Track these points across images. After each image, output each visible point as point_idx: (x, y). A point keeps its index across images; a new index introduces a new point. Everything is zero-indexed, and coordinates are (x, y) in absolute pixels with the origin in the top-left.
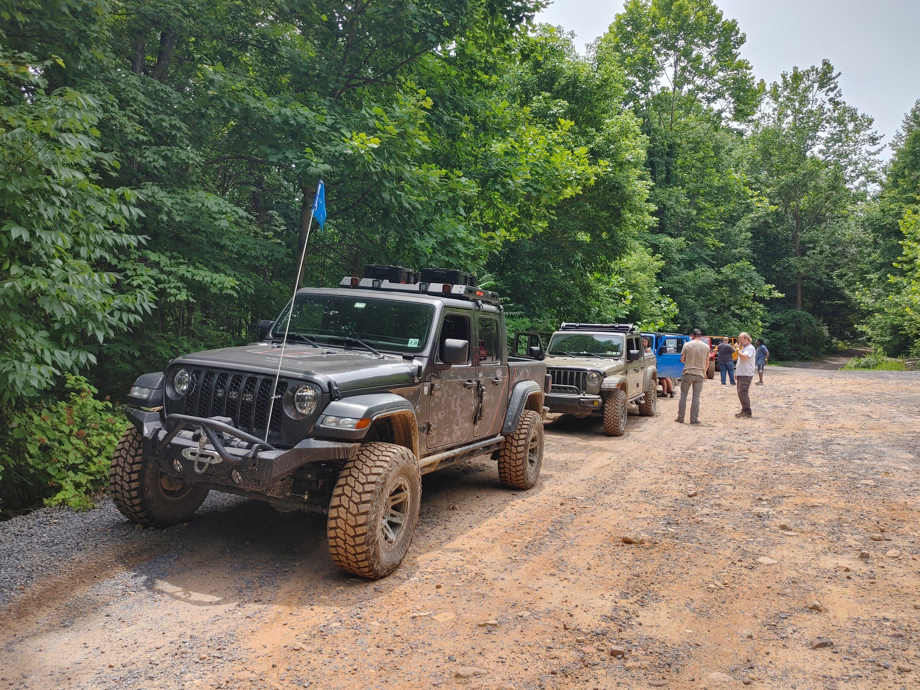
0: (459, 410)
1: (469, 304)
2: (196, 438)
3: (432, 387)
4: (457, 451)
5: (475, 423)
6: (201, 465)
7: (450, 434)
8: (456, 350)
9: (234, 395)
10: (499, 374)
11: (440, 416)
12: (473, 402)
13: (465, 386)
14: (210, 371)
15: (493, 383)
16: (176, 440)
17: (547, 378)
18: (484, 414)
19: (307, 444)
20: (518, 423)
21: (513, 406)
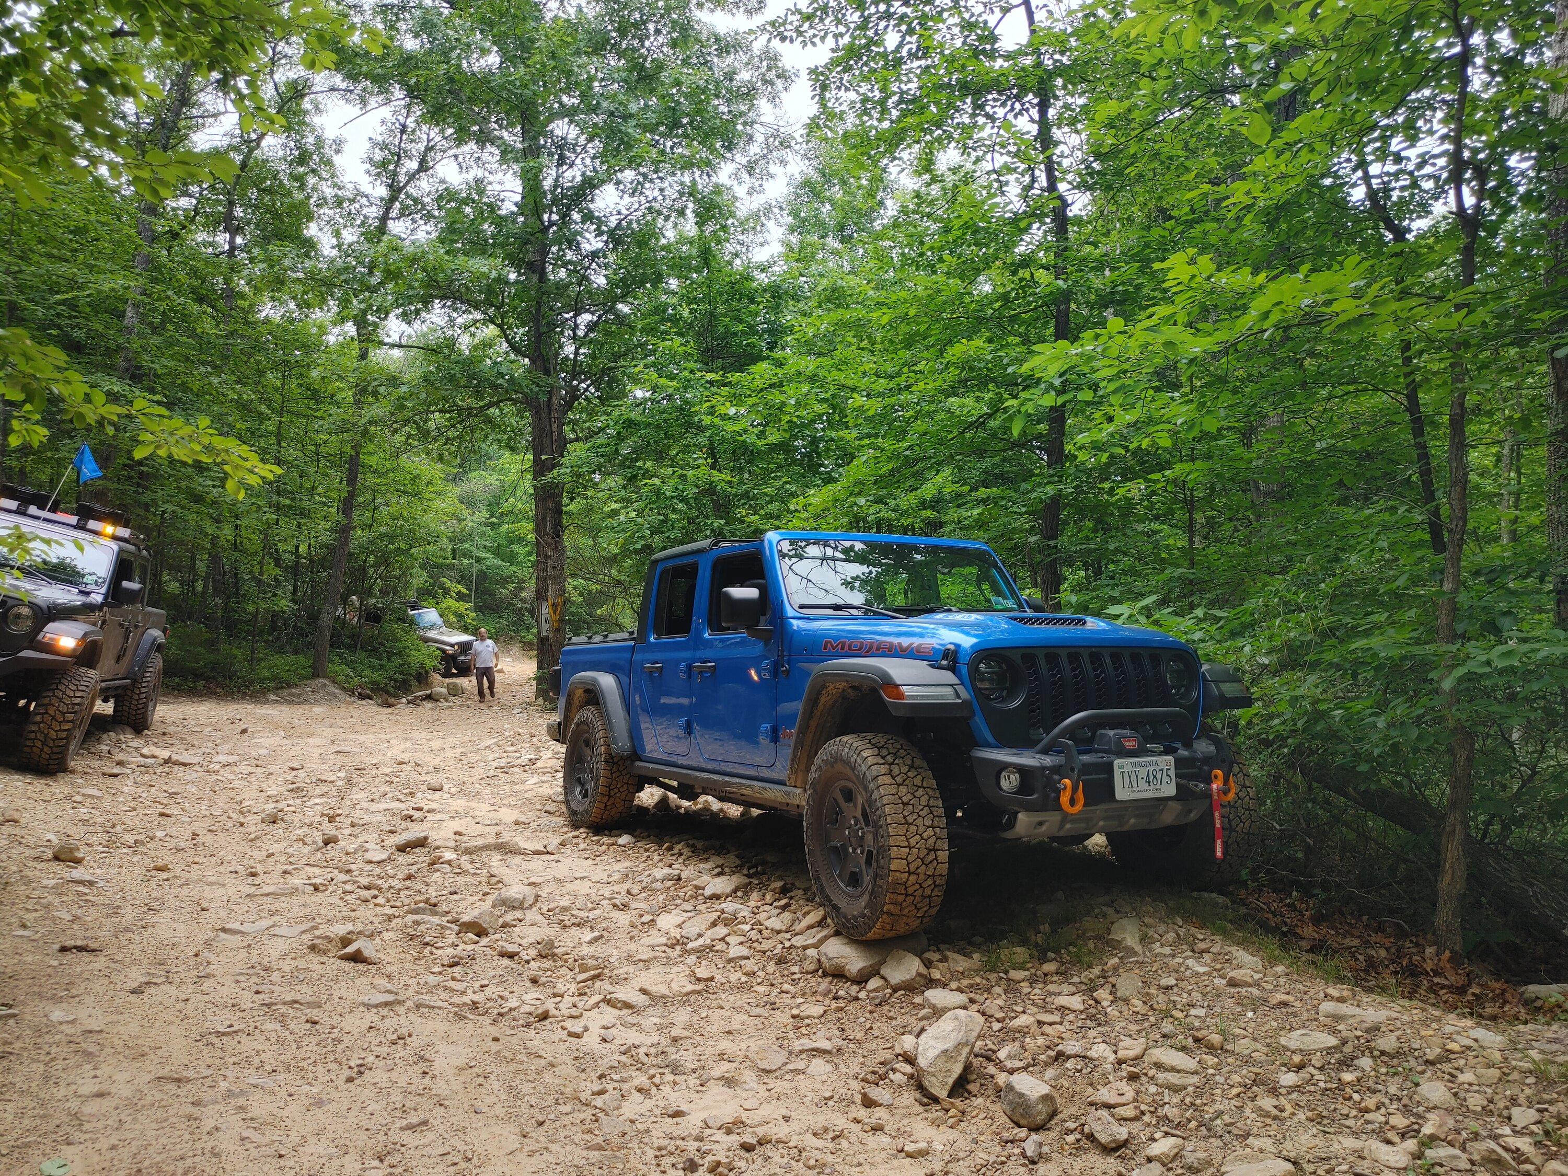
3: (104, 621)
5: (117, 662)
13: (120, 625)
17: (165, 629)
18: (126, 654)
19: (27, 653)
20: (143, 667)
21: (141, 652)
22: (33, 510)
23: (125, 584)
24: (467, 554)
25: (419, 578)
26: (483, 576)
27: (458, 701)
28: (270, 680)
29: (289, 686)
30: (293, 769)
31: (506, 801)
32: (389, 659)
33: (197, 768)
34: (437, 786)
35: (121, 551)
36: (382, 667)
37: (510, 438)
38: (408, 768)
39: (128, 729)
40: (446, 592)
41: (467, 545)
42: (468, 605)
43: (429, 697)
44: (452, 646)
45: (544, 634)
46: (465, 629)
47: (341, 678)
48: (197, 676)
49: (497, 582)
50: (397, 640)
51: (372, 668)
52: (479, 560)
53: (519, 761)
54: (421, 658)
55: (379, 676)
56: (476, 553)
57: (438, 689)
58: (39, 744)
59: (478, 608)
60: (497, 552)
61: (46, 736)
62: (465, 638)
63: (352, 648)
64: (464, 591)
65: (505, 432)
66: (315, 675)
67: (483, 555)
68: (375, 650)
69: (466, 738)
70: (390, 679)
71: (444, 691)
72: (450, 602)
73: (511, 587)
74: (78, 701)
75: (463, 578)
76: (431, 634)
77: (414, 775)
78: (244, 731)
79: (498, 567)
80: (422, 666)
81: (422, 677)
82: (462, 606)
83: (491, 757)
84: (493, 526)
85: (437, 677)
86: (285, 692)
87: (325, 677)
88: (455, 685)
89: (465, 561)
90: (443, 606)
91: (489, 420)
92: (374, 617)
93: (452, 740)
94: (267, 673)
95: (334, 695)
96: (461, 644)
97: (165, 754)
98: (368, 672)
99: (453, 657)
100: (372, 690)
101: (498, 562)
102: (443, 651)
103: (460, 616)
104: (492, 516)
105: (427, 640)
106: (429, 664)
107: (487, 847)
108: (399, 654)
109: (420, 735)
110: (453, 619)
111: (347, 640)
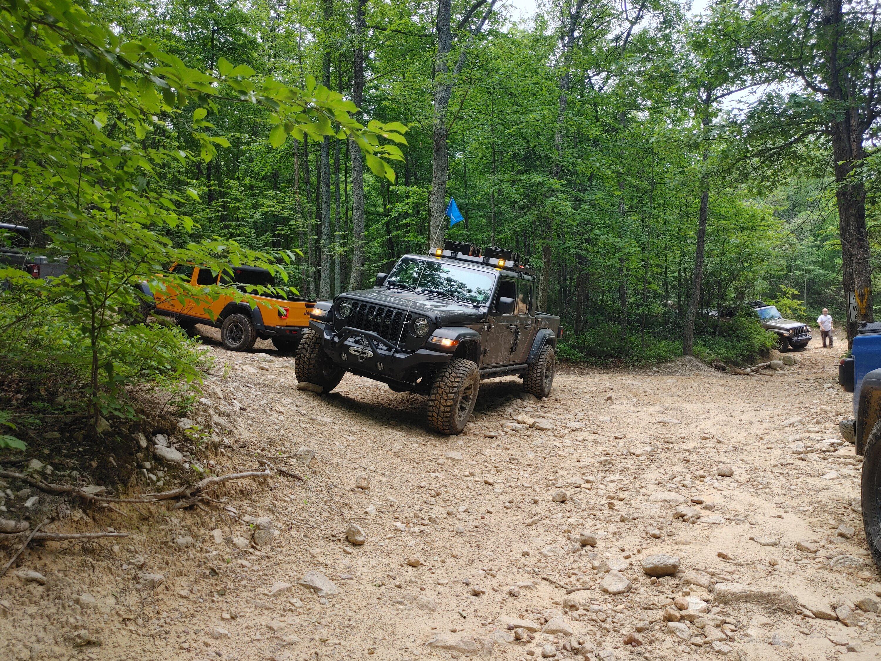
0: (503, 343)
1: (515, 274)
2: (357, 342)
3: (489, 326)
4: (498, 369)
5: (511, 353)
6: (362, 358)
7: (496, 358)
8: (506, 304)
9: (379, 320)
10: (529, 322)
11: (492, 345)
12: (512, 339)
13: (508, 328)
14: (364, 304)
15: (525, 328)
16: (346, 343)
17: (560, 329)
18: (518, 347)
19: (422, 351)
20: (538, 356)
21: (536, 345)
22: (460, 255)
23: (503, 299)
24: (799, 268)
25: (761, 286)
26: (812, 282)
27: (791, 369)
28: (653, 357)
29: (667, 361)
30: (617, 438)
31: (795, 503)
32: (738, 341)
33: (549, 433)
34: (727, 471)
35: (501, 276)
36: (733, 346)
37: (816, 169)
38: (709, 444)
39: (532, 397)
40: (784, 294)
41: (798, 262)
42: (800, 302)
43: (769, 367)
44: (788, 330)
45: (853, 319)
46: (799, 318)
47: (703, 355)
48: (608, 355)
49: (823, 285)
50: (745, 328)
51: (727, 348)
52: (808, 271)
53: (819, 446)
54: (762, 340)
55: (731, 354)
56: (806, 267)
57: (776, 361)
58: (435, 415)
59: (810, 304)
60: (822, 265)
61: (438, 409)
62: (797, 324)
63: (713, 335)
64: (796, 292)
65: (812, 164)
66: (685, 354)
67: (811, 267)
68: (729, 335)
69: (777, 412)
70: (739, 355)
71: (781, 362)
72: (785, 301)
73: (833, 288)
74: (456, 384)
75: (797, 284)
76: (772, 323)
77: (712, 454)
78: (609, 399)
79: (823, 275)
80: (763, 345)
81: (765, 353)
82: (795, 303)
83: (791, 438)
84: (819, 247)
85: (777, 352)
86: (663, 366)
87: (692, 355)
88: (789, 358)
89: (798, 273)
90: (781, 303)
91: (796, 156)
92: (730, 313)
93: (763, 413)
94: (652, 353)
95: (697, 367)
96: (794, 329)
97: (530, 421)
98: (723, 351)
99: (789, 338)
100: (726, 363)
101: (823, 271)
102: (780, 334)
103: (795, 311)
104: (815, 241)
105: (768, 328)
106: (769, 344)
107: (747, 598)
108: (746, 338)
109: (738, 405)
110: (789, 312)
111: (710, 330)
